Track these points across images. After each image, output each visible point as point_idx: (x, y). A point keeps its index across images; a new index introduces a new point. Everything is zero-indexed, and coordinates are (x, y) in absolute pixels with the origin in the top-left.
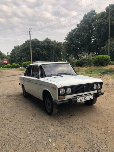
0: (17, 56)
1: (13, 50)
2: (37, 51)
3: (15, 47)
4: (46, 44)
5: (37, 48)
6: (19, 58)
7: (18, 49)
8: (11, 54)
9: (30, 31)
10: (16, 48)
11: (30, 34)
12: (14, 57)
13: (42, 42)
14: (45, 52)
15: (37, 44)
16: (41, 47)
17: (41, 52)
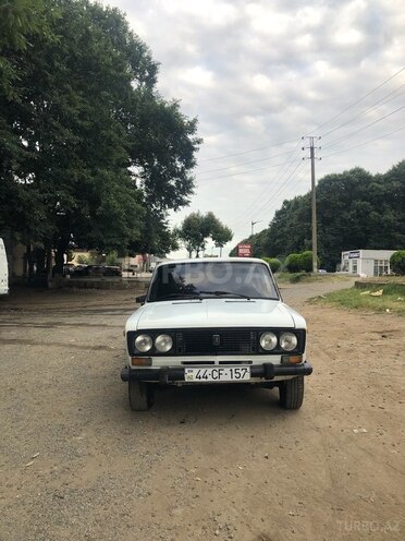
0: (288, 232)
1: (278, 214)
2: (358, 211)
3: (286, 202)
4: (396, 184)
5: (359, 203)
6: (296, 238)
7: (294, 209)
8: (273, 225)
9: (312, 149)
10: (289, 207)
11: (312, 157)
12: (280, 237)
13: (379, 179)
14: (390, 216)
15: (362, 188)
16: (377, 196)
17: (377, 214)
